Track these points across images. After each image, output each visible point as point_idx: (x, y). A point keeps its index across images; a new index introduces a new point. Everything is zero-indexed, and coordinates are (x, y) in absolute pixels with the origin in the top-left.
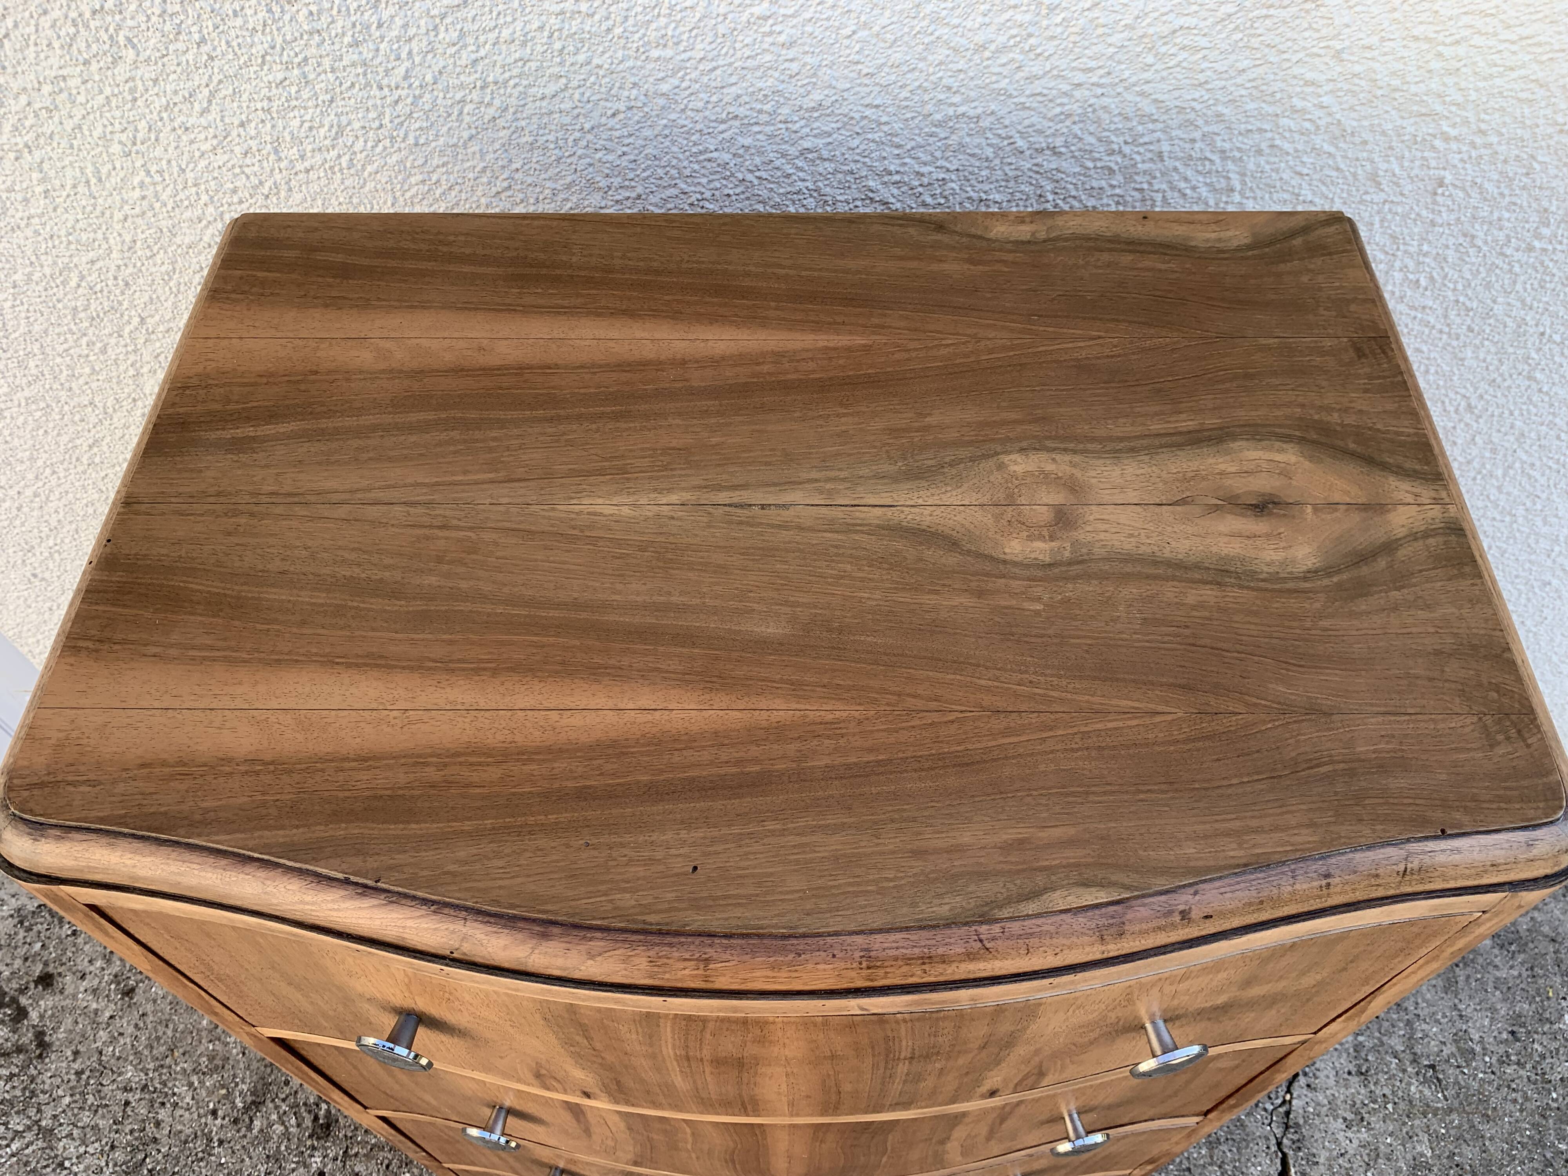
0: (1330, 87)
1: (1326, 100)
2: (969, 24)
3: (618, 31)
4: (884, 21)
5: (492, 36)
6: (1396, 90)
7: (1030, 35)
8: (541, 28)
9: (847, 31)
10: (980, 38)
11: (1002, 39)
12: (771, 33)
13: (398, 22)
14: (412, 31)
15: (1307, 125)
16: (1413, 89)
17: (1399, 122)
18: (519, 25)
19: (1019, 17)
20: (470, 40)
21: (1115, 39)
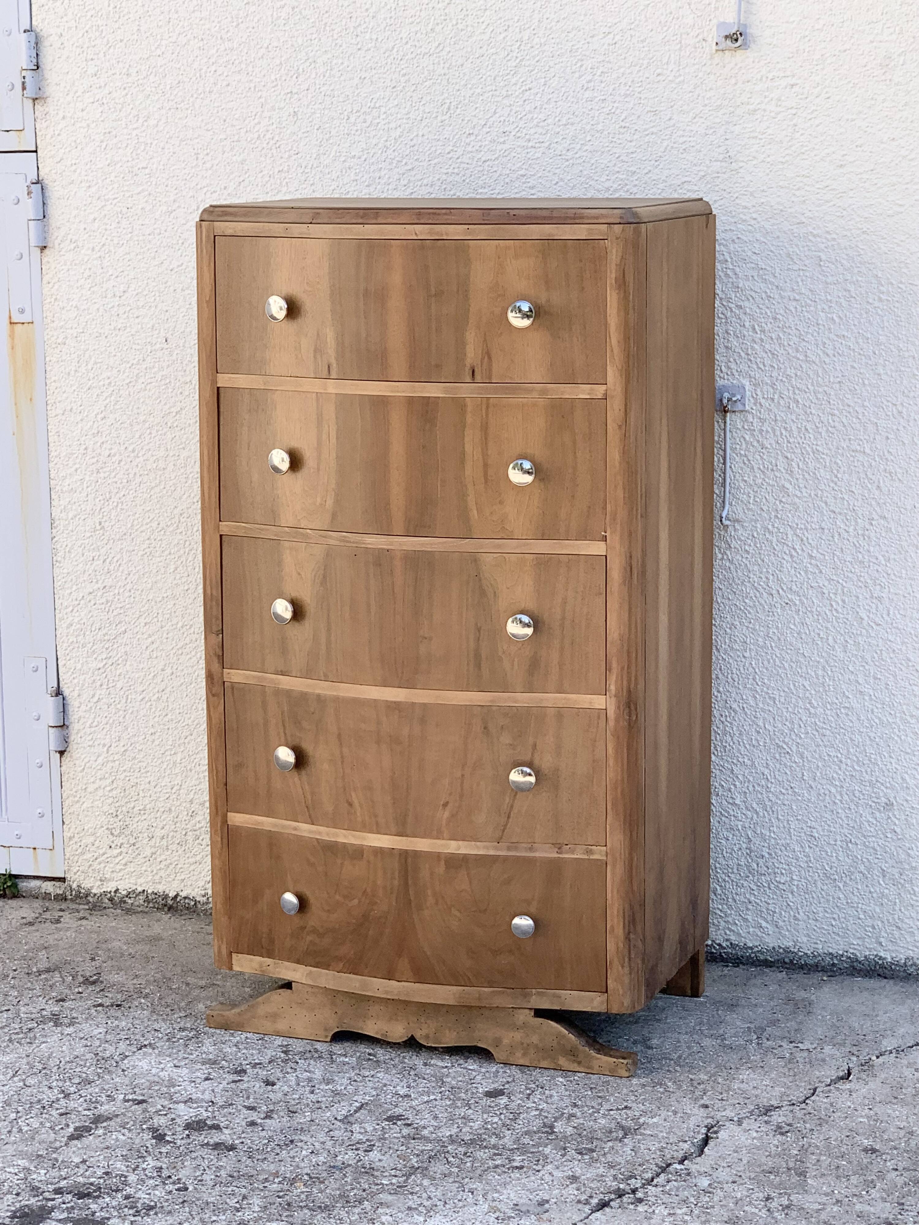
0: (754, 209)
1: (754, 216)
2: (602, 180)
3: (467, 181)
4: (569, 178)
5: (420, 183)
6: (781, 211)
7: (626, 185)
8: (439, 179)
9: (554, 182)
10: (607, 184)
11: (615, 186)
12: (524, 183)
13: (387, 176)
14: (391, 180)
15: (750, 228)
16: (790, 210)
17: (790, 227)
18: (431, 178)
19: (621, 177)
20: (411, 184)
21: (661, 186)
